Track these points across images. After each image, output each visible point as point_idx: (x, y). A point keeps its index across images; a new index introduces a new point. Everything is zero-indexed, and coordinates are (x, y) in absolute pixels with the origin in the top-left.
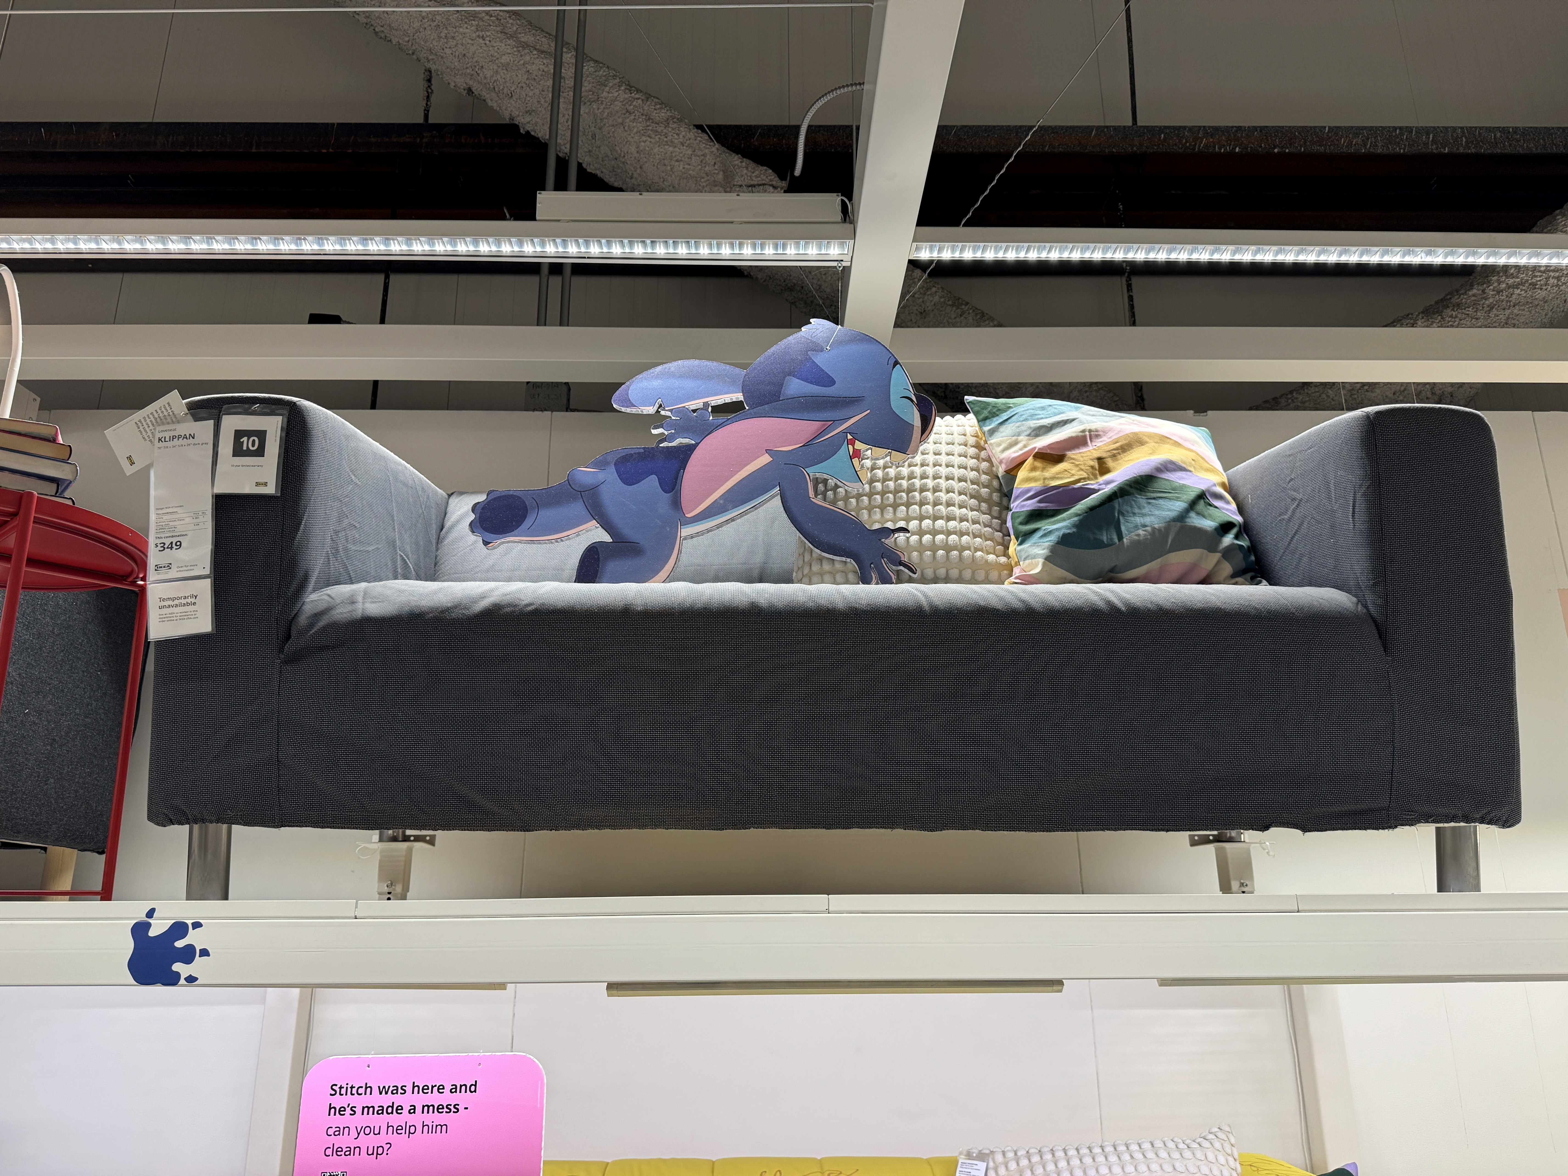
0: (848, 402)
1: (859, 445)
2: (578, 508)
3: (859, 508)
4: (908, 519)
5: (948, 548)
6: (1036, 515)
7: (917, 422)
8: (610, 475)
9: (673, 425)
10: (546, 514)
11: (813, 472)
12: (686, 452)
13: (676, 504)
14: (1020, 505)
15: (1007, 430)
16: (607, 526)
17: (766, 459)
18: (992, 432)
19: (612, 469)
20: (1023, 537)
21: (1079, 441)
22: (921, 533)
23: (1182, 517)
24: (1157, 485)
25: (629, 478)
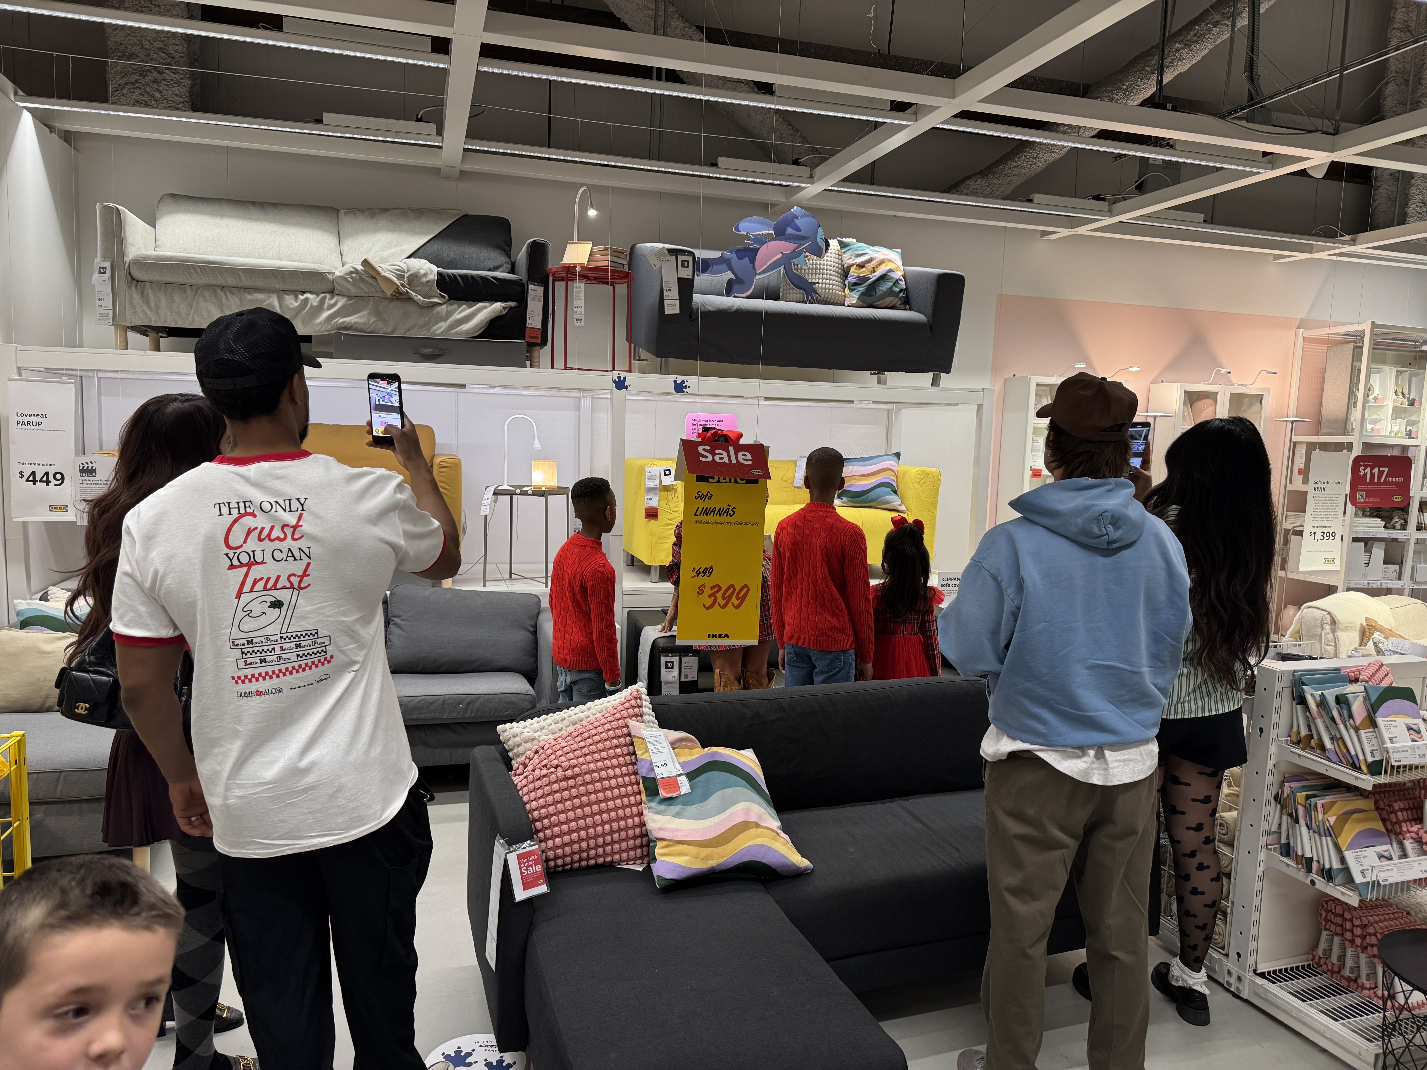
0: (805, 238)
1: (808, 254)
2: (725, 266)
3: (805, 274)
4: (819, 279)
5: (829, 289)
6: (855, 284)
7: (824, 248)
8: (734, 255)
9: (752, 240)
10: (715, 267)
11: (793, 261)
12: (756, 250)
13: (754, 268)
14: (851, 279)
15: (849, 253)
16: (734, 273)
17: (780, 255)
18: (844, 253)
19: (734, 254)
20: (851, 290)
21: (868, 261)
22: (822, 284)
23: (892, 287)
24: (887, 277)
25: (740, 258)
